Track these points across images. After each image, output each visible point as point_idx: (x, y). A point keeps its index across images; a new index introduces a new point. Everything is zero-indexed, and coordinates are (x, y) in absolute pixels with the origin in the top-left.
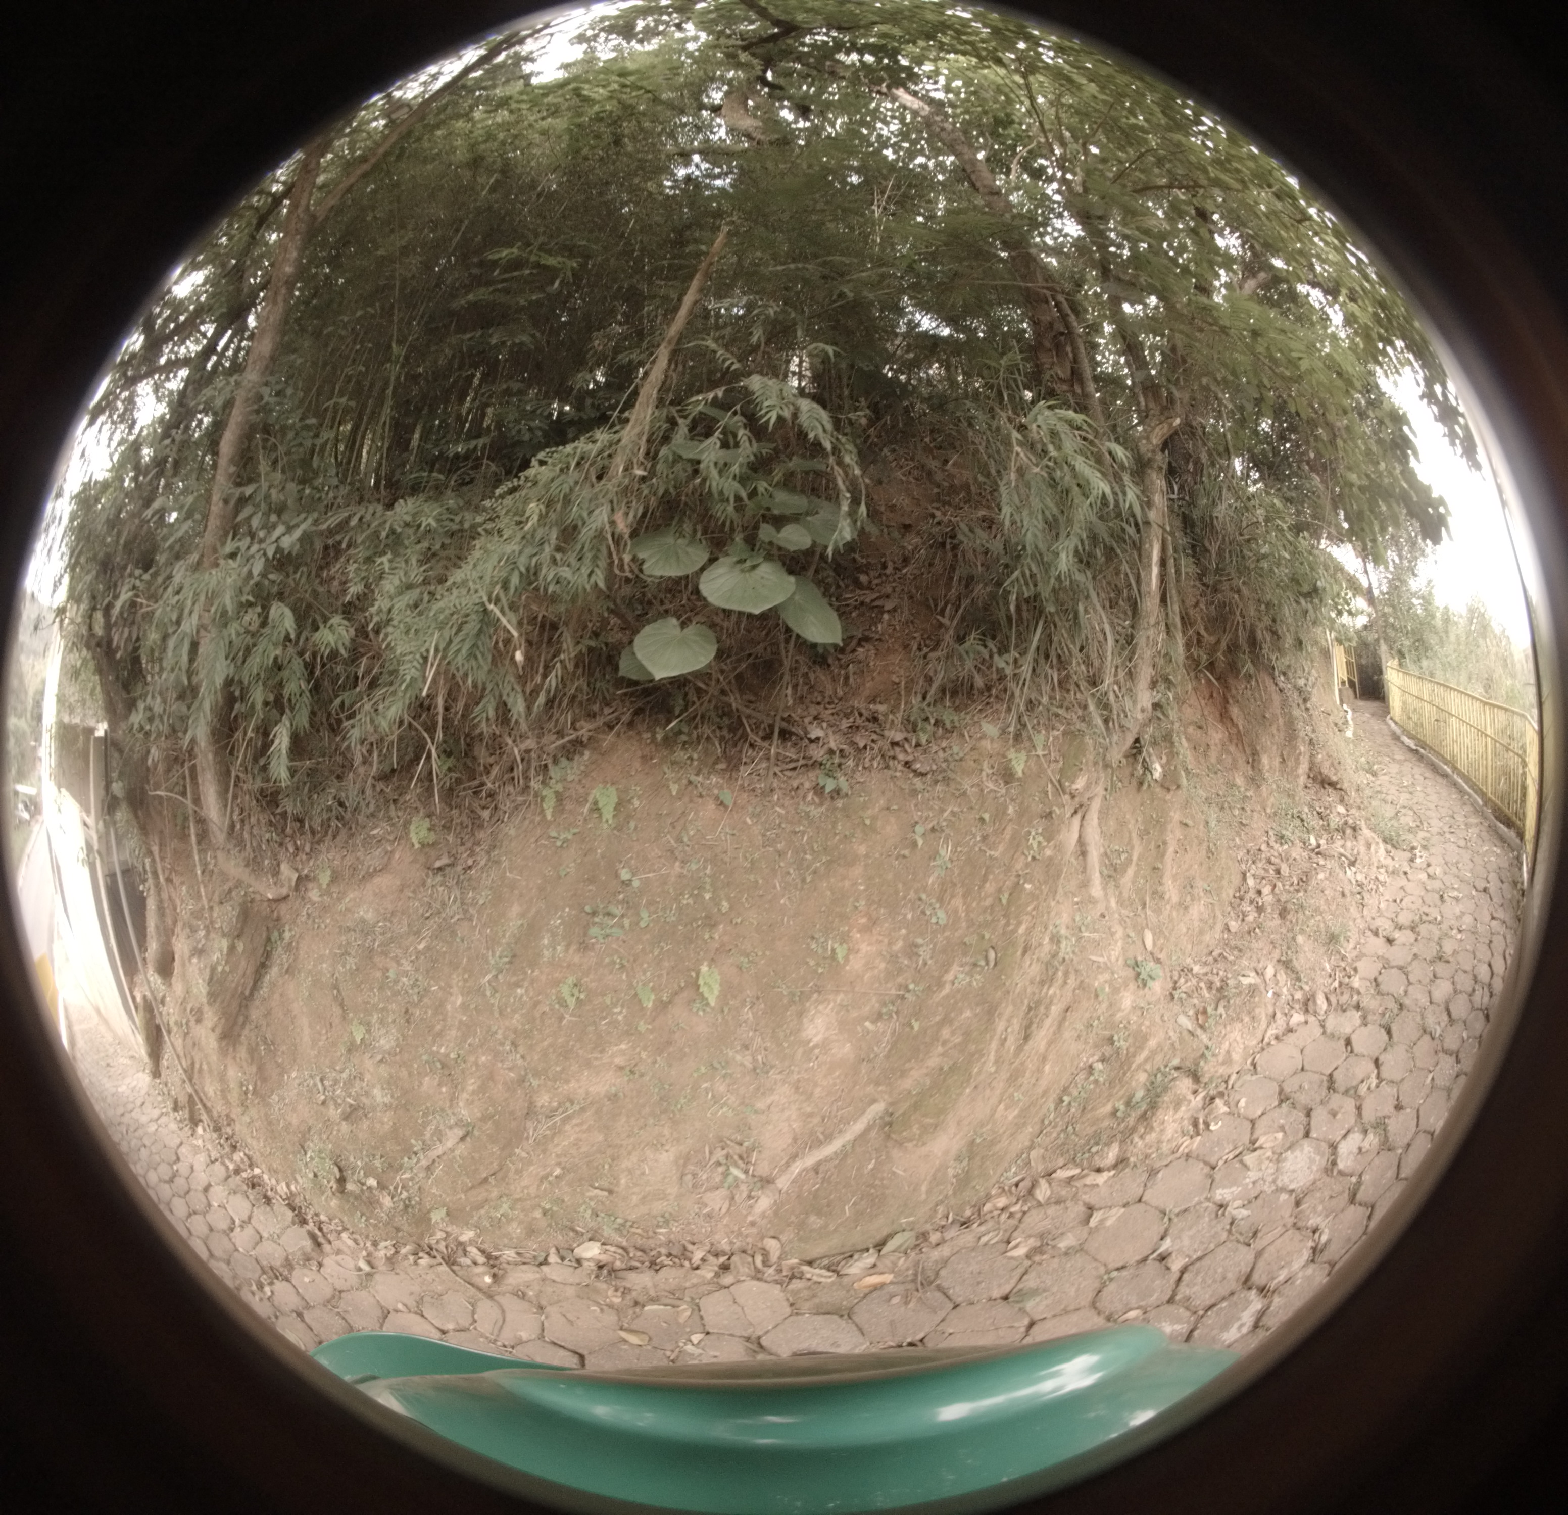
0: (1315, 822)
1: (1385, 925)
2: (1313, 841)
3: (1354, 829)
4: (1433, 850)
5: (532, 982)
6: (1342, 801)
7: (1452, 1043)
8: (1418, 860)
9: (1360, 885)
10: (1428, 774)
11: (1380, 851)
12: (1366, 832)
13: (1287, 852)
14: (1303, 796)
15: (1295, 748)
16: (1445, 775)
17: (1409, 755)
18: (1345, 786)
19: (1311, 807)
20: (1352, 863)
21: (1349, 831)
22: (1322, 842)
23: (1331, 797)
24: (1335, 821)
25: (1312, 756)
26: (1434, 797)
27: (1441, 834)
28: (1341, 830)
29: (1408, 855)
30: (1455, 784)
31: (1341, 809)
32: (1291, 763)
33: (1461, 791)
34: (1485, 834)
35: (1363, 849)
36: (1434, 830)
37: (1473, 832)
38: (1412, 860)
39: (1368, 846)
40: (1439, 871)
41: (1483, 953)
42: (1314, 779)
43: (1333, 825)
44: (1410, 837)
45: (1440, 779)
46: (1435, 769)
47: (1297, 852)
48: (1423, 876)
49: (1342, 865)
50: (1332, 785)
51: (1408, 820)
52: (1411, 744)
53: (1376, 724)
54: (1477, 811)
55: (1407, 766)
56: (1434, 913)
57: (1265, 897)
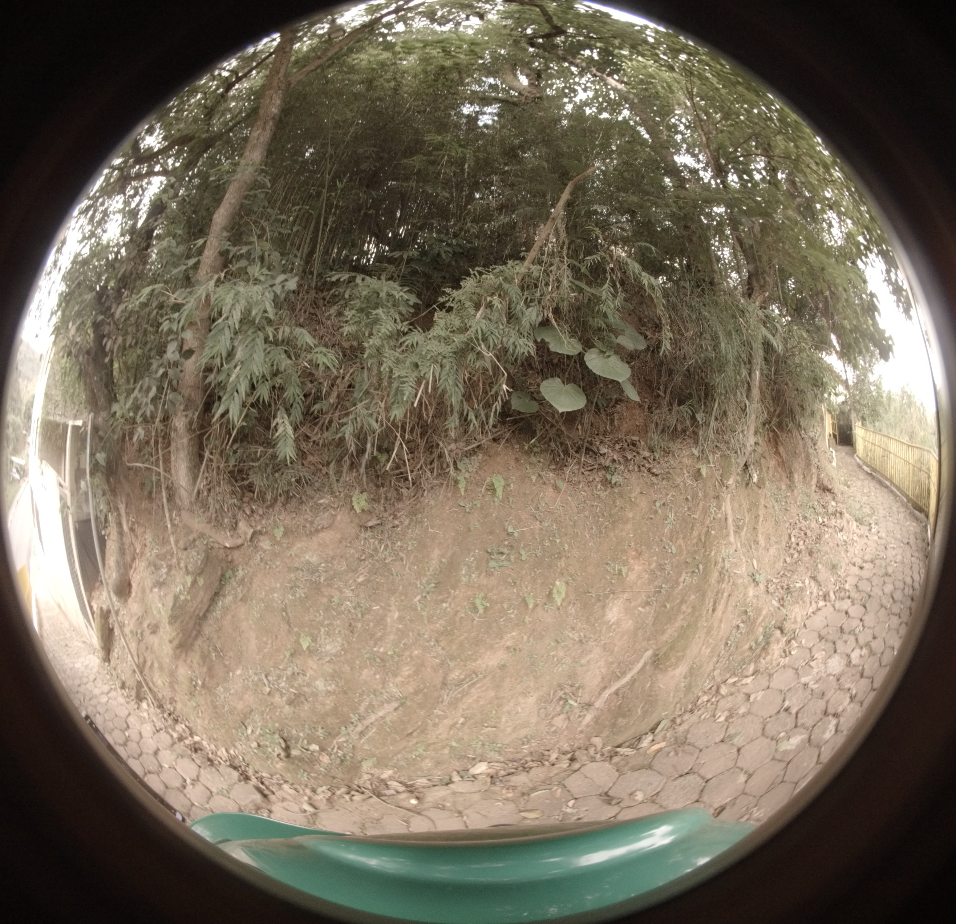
0: (820, 510)
1: (858, 561)
2: (820, 520)
4: (880, 525)
5: (454, 598)
6: (834, 499)
7: (896, 610)
8: (873, 530)
9: (845, 541)
10: (878, 486)
11: (854, 525)
12: (847, 515)
13: (809, 525)
14: (815, 497)
16: (886, 487)
17: (867, 476)
18: (836, 491)
19: (819, 502)
20: (841, 530)
21: (838, 515)
22: (825, 520)
23: (828, 497)
24: (831, 510)
26: (880, 498)
27: (885, 517)
28: (834, 514)
29: (868, 528)
30: (892, 491)
31: (833, 503)
35: (845, 524)
36: (881, 515)
38: (870, 530)
39: (848, 523)
41: (908, 571)
42: (820, 488)
43: (830, 511)
44: (868, 518)
45: (884, 489)
46: (881, 483)
47: (814, 524)
49: (836, 531)
50: (829, 490)
51: (867, 510)
52: (868, 470)
53: (848, 459)
54: (904, 505)
55: (866, 482)
56: (882, 555)
57: (802, 547)
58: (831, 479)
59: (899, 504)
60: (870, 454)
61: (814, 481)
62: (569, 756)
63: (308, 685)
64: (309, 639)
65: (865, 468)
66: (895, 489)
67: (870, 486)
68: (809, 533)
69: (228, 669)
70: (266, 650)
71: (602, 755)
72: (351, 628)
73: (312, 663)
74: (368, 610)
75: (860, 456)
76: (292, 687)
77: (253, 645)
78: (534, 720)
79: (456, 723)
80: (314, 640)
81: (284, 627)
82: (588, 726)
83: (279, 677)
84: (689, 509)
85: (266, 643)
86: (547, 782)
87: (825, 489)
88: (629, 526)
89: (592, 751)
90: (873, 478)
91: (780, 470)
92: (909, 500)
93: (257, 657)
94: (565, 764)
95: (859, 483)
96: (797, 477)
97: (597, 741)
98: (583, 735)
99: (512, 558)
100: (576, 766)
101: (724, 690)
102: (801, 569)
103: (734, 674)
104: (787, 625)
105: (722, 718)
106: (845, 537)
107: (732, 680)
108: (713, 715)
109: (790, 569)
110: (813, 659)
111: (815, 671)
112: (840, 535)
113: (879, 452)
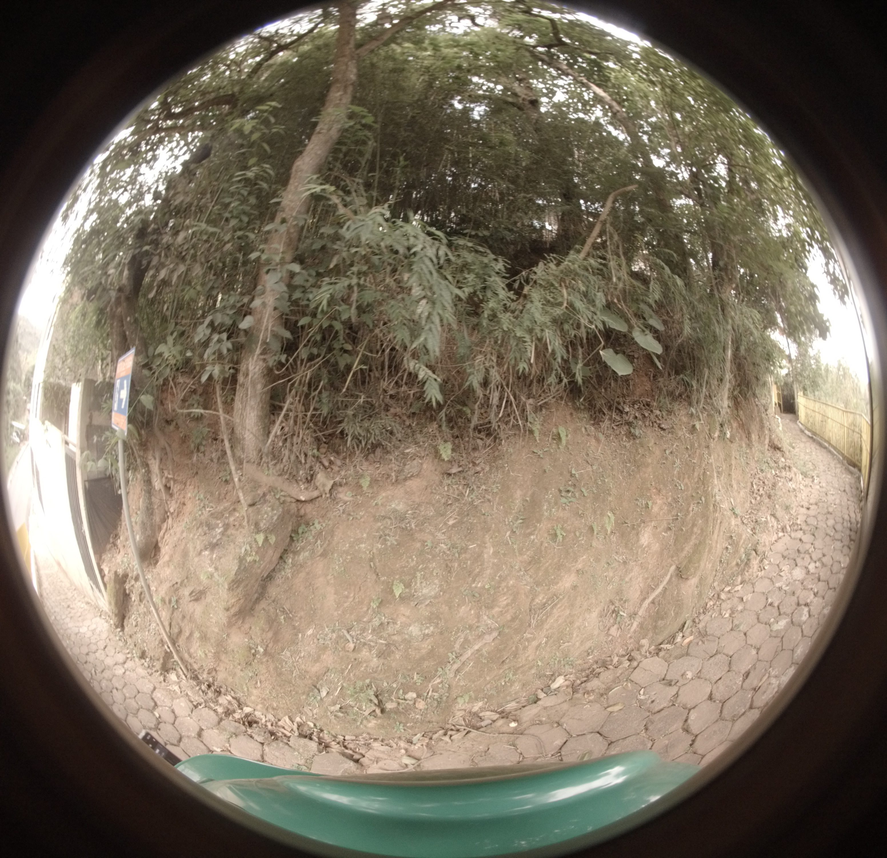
0: (773, 464)
1: (806, 504)
2: (774, 472)
3: (789, 467)
4: (821, 478)
6: (783, 456)
8: (815, 481)
9: (794, 489)
10: (818, 447)
11: (800, 477)
12: (794, 469)
13: (765, 476)
14: (768, 454)
15: (764, 432)
16: (825, 448)
17: (809, 439)
18: (784, 449)
19: (771, 458)
20: (790, 480)
21: (787, 468)
22: (777, 472)
23: (779, 454)
24: (781, 465)
25: (770, 436)
26: (820, 457)
27: (824, 471)
28: (784, 468)
29: (811, 479)
30: (830, 451)
31: (783, 459)
32: (762, 439)
33: (833, 454)
34: (844, 471)
35: (793, 476)
36: (821, 470)
37: (838, 471)
38: (813, 481)
39: (796, 475)
40: (824, 485)
42: (771, 447)
43: (781, 466)
44: (811, 472)
45: (823, 450)
46: (821, 445)
47: (769, 476)
48: (818, 487)
49: (786, 481)
50: (779, 449)
52: (810, 434)
53: (792, 425)
54: (839, 462)
55: (808, 444)
56: (824, 499)
57: (761, 492)
58: (780, 440)
59: (836, 461)
60: (811, 420)
61: (767, 442)
62: (627, 657)
63: (399, 633)
64: (402, 586)
65: (807, 432)
66: (832, 450)
67: (812, 447)
68: (766, 482)
69: (297, 631)
70: (346, 605)
71: (650, 653)
72: (448, 569)
73: (405, 610)
74: (465, 550)
75: (803, 422)
76: (381, 638)
77: (331, 599)
78: (596, 632)
79: (540, 644)
80: (408, 585)
81: (372, 577)
82: (635, 632)
83: (364, 630)
84: (689, 456)
85: (347, 597)
86: (617, 680)
87: (775, 448)
88: (650, 469)
89: (643, 650)
90: (814, 440)
91: (740, 431)
92: (844, 457)
93: (336, 613)
94: (626, 664)
95: (802, 445)
96: (754, 437)
97: (645, 642)
98: (632, 640)
99: (577, 495)
100: (635, 664)
101: (723, 596)
102: (763, 508)
103: (728, 585)
104: (760, 548)
105: (727, 615)
106: (794, 486)
107: (727, 589)
108: (721, 614)
109: (756, 508)
110: (781, 571)
111: (785, 578)
112: (790, 484)
113: (818, 418)
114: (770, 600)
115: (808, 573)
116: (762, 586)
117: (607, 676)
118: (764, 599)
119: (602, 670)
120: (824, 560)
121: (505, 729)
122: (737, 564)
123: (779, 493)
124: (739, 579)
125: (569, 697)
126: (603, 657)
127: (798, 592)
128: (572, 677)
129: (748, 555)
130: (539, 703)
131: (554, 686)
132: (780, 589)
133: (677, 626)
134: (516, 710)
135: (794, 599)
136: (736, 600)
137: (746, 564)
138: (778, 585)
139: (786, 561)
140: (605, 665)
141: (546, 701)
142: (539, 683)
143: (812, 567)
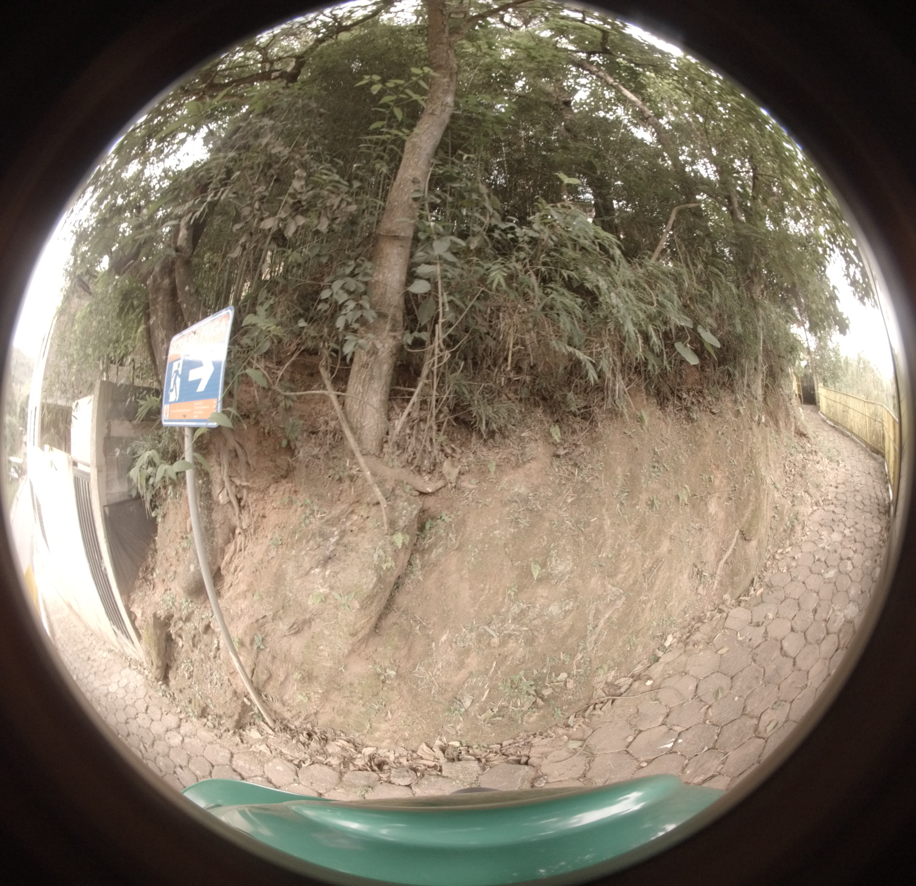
0: (800, 449)
1: (834, 484)
2: (802, 456)
3: (816, 452)
4: (846, 462)
6: (809, 442)
8: (841, 465)
9: (822, 471)
10: (840, 436)
11: (826, 461)
12: (820, 453)
13: (795, 459)
14: (795, 440)
15: (790, 420)
16: (848, 436)
17: (831, 428)
18: (809, 436)
19: (798, 444)
20: (818, 463)
23: (805, 440)
25: (796, 423)
26: (844, 444)
27: (849, 457)
28: (811, 452)
30: (852, 439)
31: (809, 445)
32: (789, 426)
33: (855, 442)
34: (867, 457)
35: (820, 459)
36: (846, 456)
38: (838, 465)
40: (849, 468)
42: (797, 433)
43: (807, 450)
45: (845, 437)
46: (843, 434)
47: (798, 459)
48: (844, 470)
49: (814, 463)
51: (834, 452)
52: (832, 424)
53: (814, 415)
54: (863, 449)
55: (831, 433)
56: (850, 480)
58: (805, 427)
59: (859, 448)
60: (832, 410)
61: (793, 429)
62: (716, 611)
65: (829, 422)
66: (855, 438)
68: (797, 464)
71: (733, 605)
75: (824, 413)
78: (688, 592)
82: (717, 589)
84: (737, 436)
86: (715, 630)
87: (802, 434)
89: (727, 603)
90: (836, 429)
92: (867, 445)
94: (718, 616)
95: (825, 433)
96: (782, 424)
97: (726, 597)
98: (716, 597)
100: (725, 615)
101: (777, 557)
102: (797, 486)
103: (780, 548)
104: (800, 517)
105: (785, 571)
106: (821, 468)
107: (780, 551)
108: (779, 570)
109: (791, 486)
110: (821, 535)
111: (825, 541)
112: (818, 466)
113: (840, 408)
114: (817, 557)
115: (845, 536)
116: (808, 547)
117: (706, 629)
118: (812, 557)
119: (699, 624)
120: (857, 526)
121: (643, 689)
122: (785, 531)
123: (810, 473)
124: (788, 542)
125: (682, 651)
126: (697, 614)
127: (839, 550)
128: (678, 635)
129: (792, 522)
130: (660, 660)
131: (667, 644)
132: (823, 548)
133: (747, 582)
134: (644, 671)
135: (837, 555)
136: (789, 560)
137: (792, 530)
138: (821, 546)
139: (824, 528)
140: (700, 620)
141: (665, 658)
142: (653, 644)
143: (847, 532)
